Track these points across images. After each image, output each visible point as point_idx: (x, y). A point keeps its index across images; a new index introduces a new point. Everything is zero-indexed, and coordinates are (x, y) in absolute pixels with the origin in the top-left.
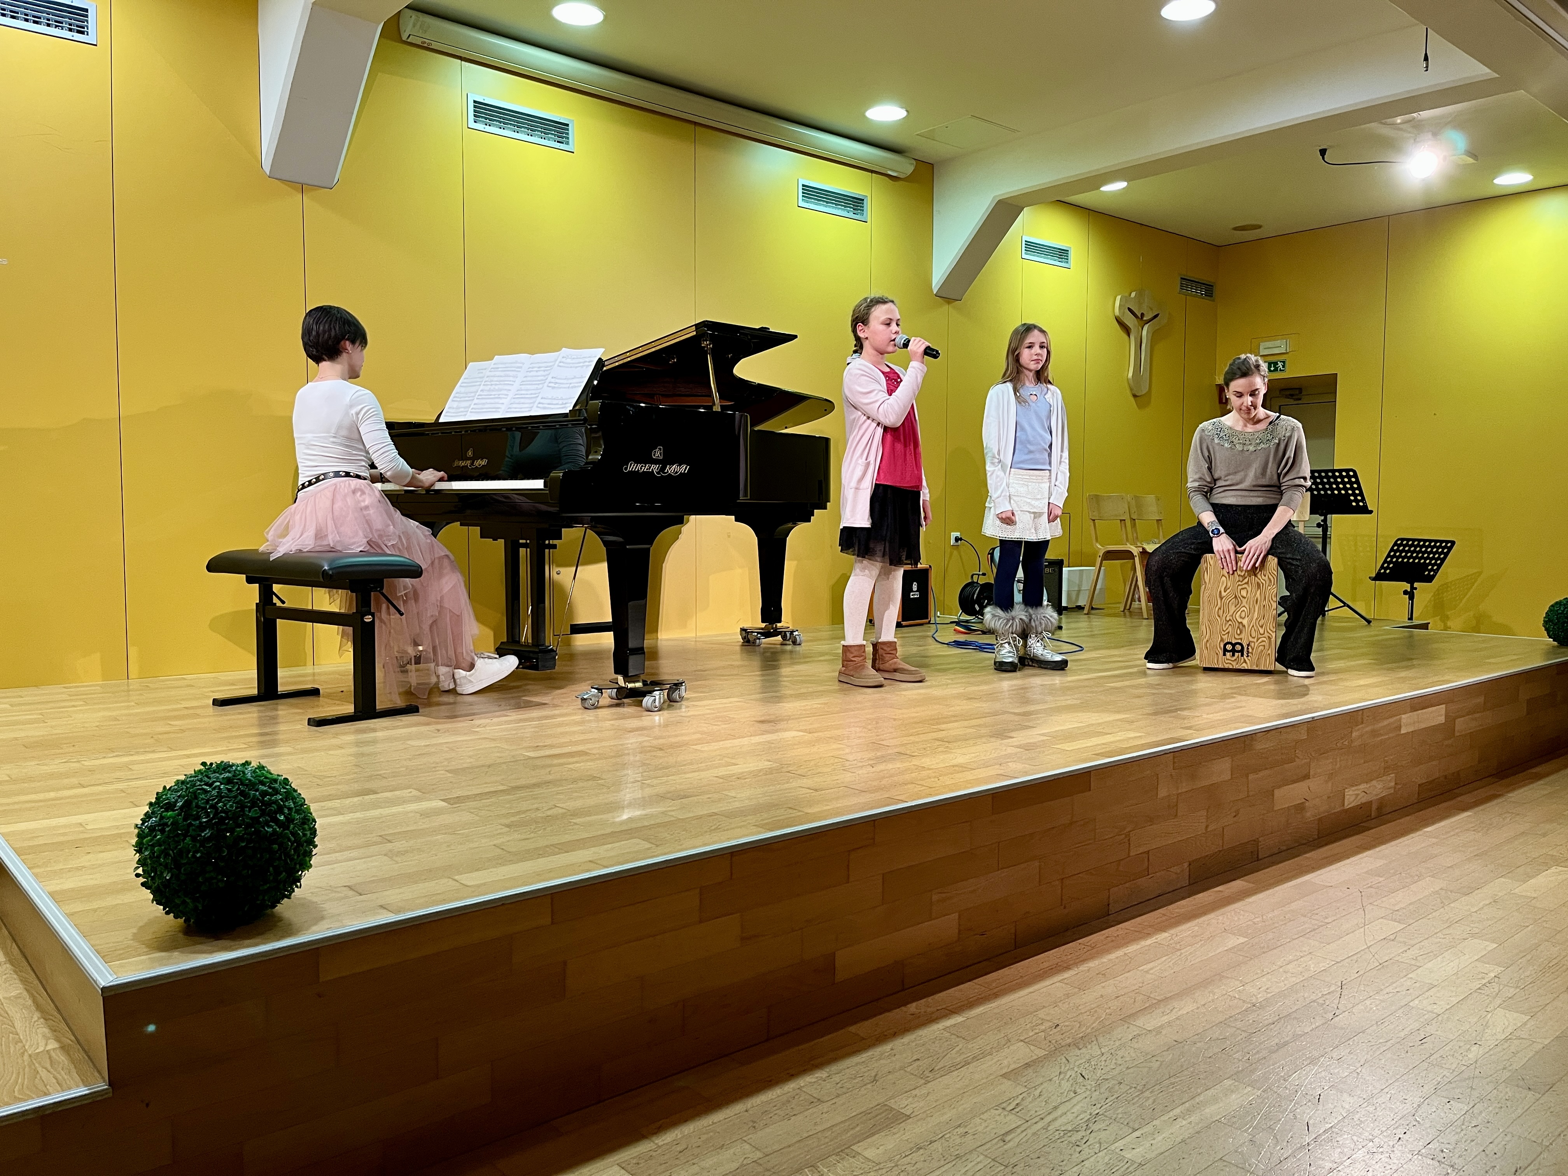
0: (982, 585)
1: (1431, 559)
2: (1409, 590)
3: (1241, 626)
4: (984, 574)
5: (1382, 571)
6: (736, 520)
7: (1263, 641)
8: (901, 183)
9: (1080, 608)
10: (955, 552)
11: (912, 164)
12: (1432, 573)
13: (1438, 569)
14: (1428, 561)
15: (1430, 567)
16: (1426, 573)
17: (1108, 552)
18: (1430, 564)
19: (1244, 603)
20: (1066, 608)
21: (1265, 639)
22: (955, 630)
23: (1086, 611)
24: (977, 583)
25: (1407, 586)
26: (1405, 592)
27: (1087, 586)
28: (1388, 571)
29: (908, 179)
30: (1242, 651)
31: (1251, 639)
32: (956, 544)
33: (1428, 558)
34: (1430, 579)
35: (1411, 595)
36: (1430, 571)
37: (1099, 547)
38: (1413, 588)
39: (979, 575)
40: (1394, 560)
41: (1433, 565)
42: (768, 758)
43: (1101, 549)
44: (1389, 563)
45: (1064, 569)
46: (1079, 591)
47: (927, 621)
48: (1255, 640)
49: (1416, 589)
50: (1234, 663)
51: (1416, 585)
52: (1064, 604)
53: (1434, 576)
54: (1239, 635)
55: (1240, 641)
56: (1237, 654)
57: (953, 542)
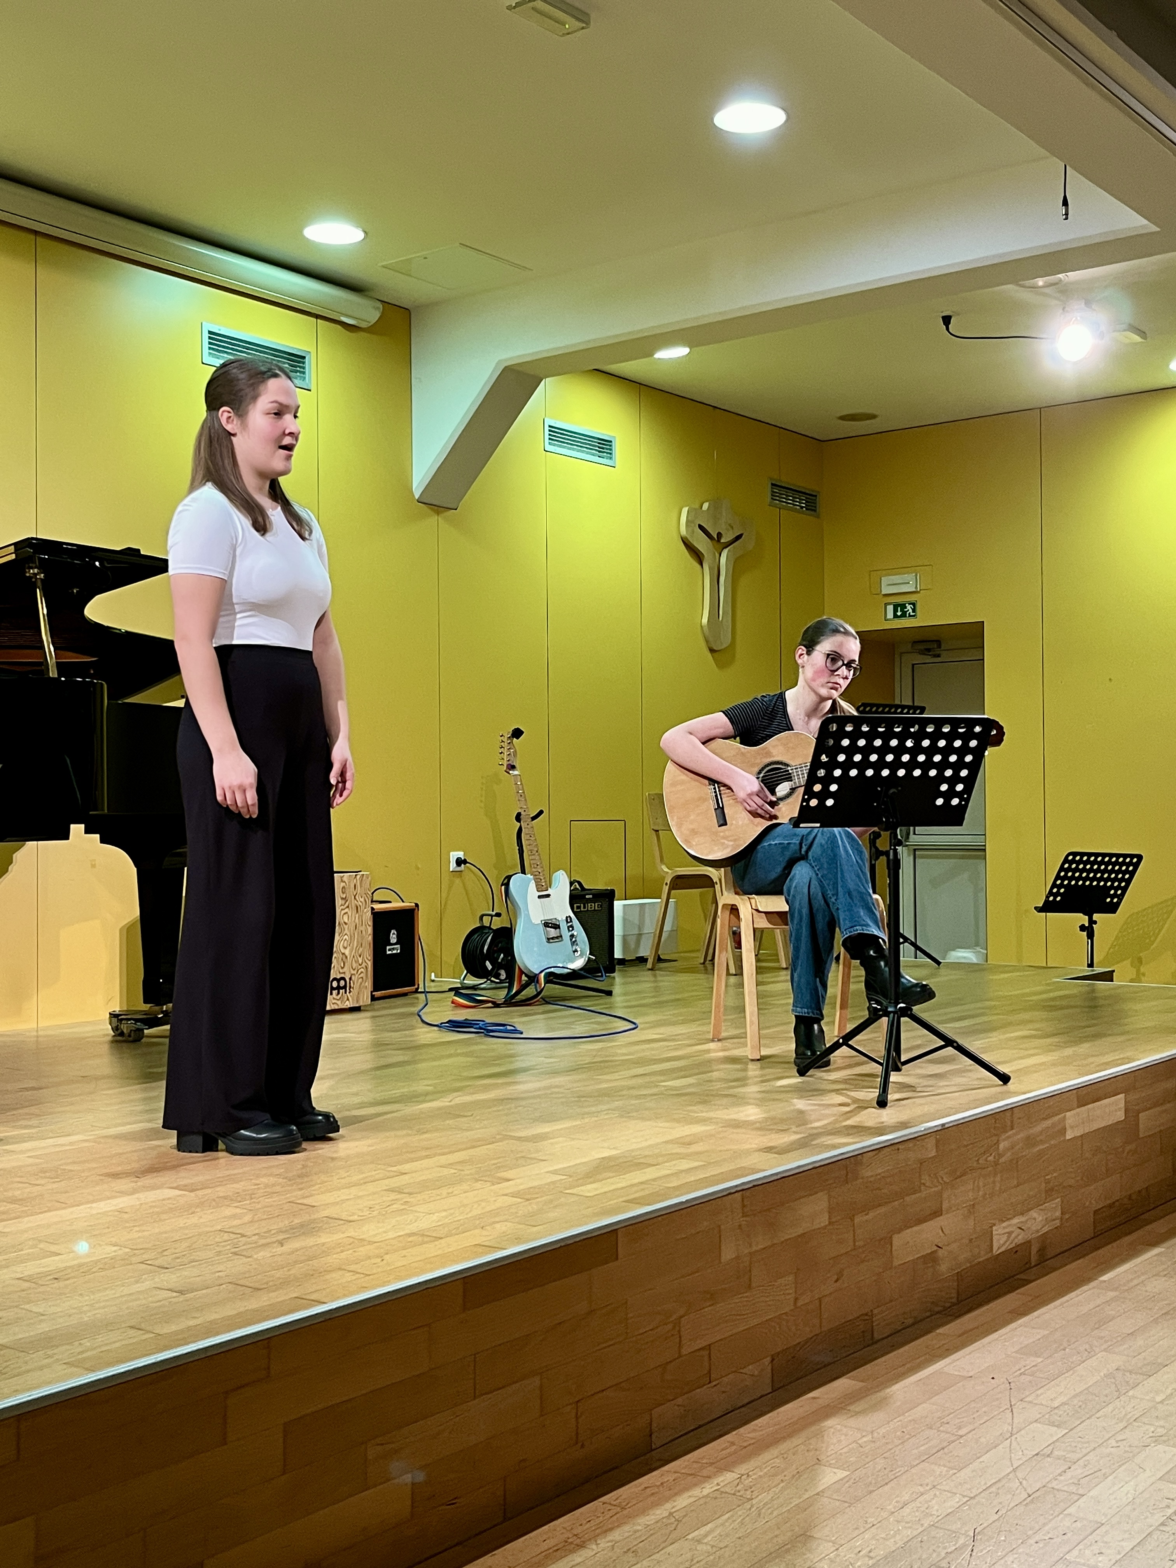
0: (496, 931)
1: (1113, 881)
2: (1087, 925)
3: (344, 958)
4: (498, 915)
5: (1051, 898)
6: (102, 841)
7: (362, 972)
8: (362, 334)
9: (642, 960)
10: (457, 881)
11: (378, 308)
12: (1115, 900)
13: (1123, 894)
14: (1109, 884)
15: (1112, 892)
16: (1108, 900)
17: (679, 877)
18: (1112, 887)
19: (346, 931)
20: (622, 962)
21: (362, 970)
22: (453, 1002)
23: (649, 965)
24: (489, 928)
25: (1084, 920)
26: (1082, 928)
27: (650, 927)
28: (1059, 899)
29: (371, 330)
30: (345, 987)
31: (353, 972)
32: (459, 869)
33: (1109, 879)
34: (1113, 908)
35: (1089, 930)
36: (1113, 897)
37: (666, 870)
38: (1092, 922)
39: (492, 916)
40: (1066, 882)
41: (1116, 889)
42: (113, 1240)
43: (668, 873)
44: (1059, 887)
45: (616, 903)
46: (640, 935)
47: (413, 988)
48: (355, 972)
49: (1095, 922)
50: (339, 1002)
51: (1096, 917)
52: (618, 954)
53: (1118, 904)
54: (342, 968)
55: (343, 975)
56: (341, 991)
57: (453, 865)
